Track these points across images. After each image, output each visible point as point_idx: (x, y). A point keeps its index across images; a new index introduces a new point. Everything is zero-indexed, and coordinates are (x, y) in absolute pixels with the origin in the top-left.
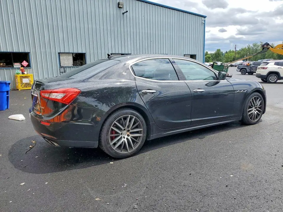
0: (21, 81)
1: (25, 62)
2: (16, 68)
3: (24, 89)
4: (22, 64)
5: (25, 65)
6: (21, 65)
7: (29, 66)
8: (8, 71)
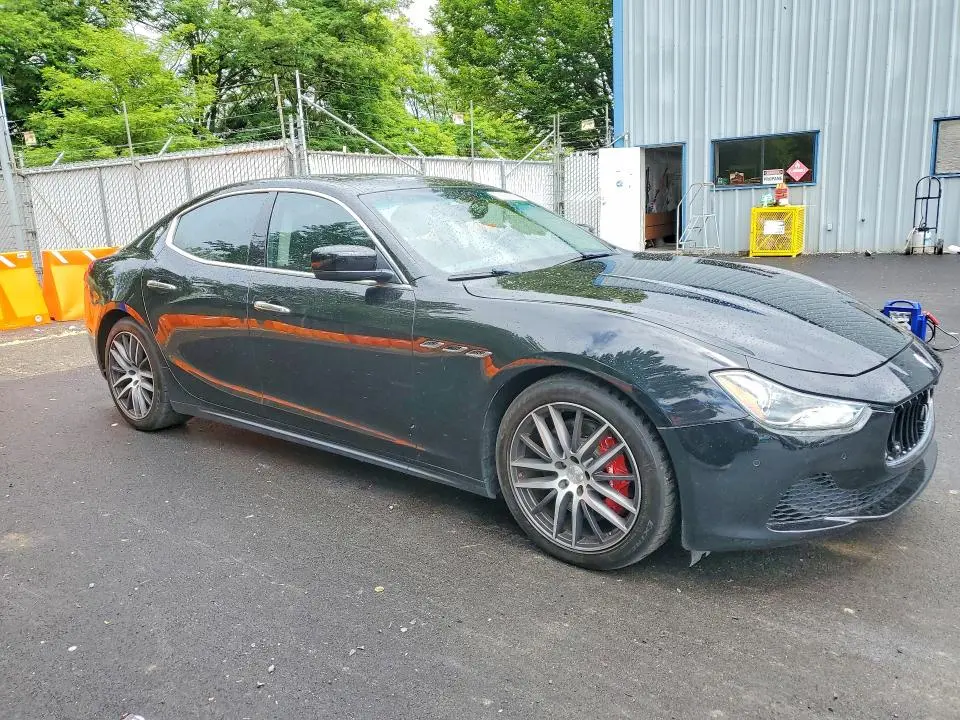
0: (761, 227)
1: (798, 164)
2: (766, 187)
3: (765, 254)
4: (789, 171)
5: (798, 174)
6: (786, 174)
7: (809, 178)
8: (746, 194)
